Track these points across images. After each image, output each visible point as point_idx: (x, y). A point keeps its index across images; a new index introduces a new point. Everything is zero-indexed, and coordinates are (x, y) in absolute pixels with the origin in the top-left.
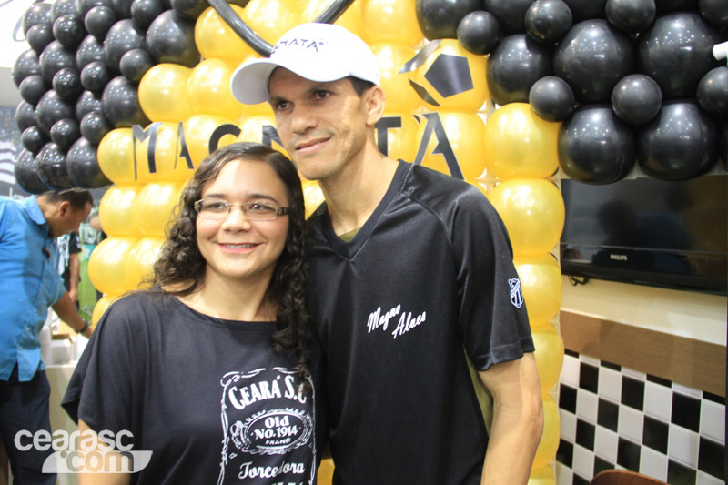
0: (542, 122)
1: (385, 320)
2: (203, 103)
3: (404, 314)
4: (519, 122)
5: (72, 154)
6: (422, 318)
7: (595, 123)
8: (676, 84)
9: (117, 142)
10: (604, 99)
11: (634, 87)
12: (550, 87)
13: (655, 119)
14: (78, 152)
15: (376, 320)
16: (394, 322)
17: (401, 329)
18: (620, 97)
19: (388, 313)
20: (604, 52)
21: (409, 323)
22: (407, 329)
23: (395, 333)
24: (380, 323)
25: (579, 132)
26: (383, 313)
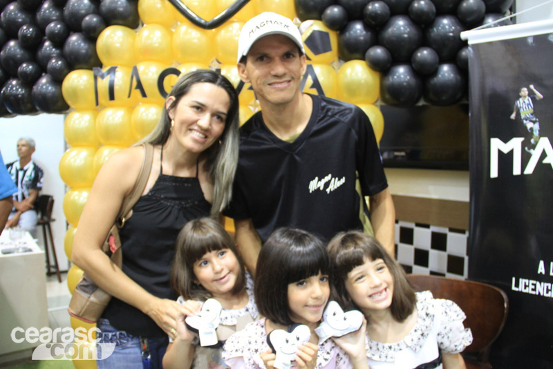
0: (372, 71)
1: (321, 184)
2: (148, 53)
3: (333, 179)
4: (358, 71)
5: (36, 89)
6: (343, 180)
7: (401, 73)
8: (445, 53)
9: (78, 80)
10: (408, 60)
11: (424, 54)
12: (378, 52)
13: (435, 72)
14: (42, 87)
15: (314, 185)
16: (327, 185)
17: (332, 187)
18: (417, 59)
19: (323, 180)
20: (408, 33)
21: (336, 184)
22: (336, 187)
23: (328, 190)
24: (318, 186)
25: (393, 78)
26: (320, 180)
